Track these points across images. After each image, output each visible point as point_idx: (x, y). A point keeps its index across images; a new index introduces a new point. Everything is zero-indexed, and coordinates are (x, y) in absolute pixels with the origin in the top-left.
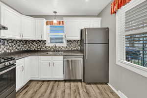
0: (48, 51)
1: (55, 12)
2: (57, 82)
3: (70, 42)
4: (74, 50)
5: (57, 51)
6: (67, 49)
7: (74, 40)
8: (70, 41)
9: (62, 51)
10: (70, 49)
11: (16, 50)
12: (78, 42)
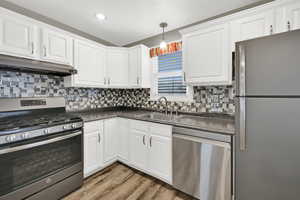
0: (150, 111)
1: (163, 25)
2: (158, 186)
3: (203, 92)
4: (216, 114)
5: (169, 112)
6: (194, 110)
7: (217, 87)
8: (204, 88)
9: (179, 113)
10: (203, 110)
11: (106, 105)
12: (227, 92)
